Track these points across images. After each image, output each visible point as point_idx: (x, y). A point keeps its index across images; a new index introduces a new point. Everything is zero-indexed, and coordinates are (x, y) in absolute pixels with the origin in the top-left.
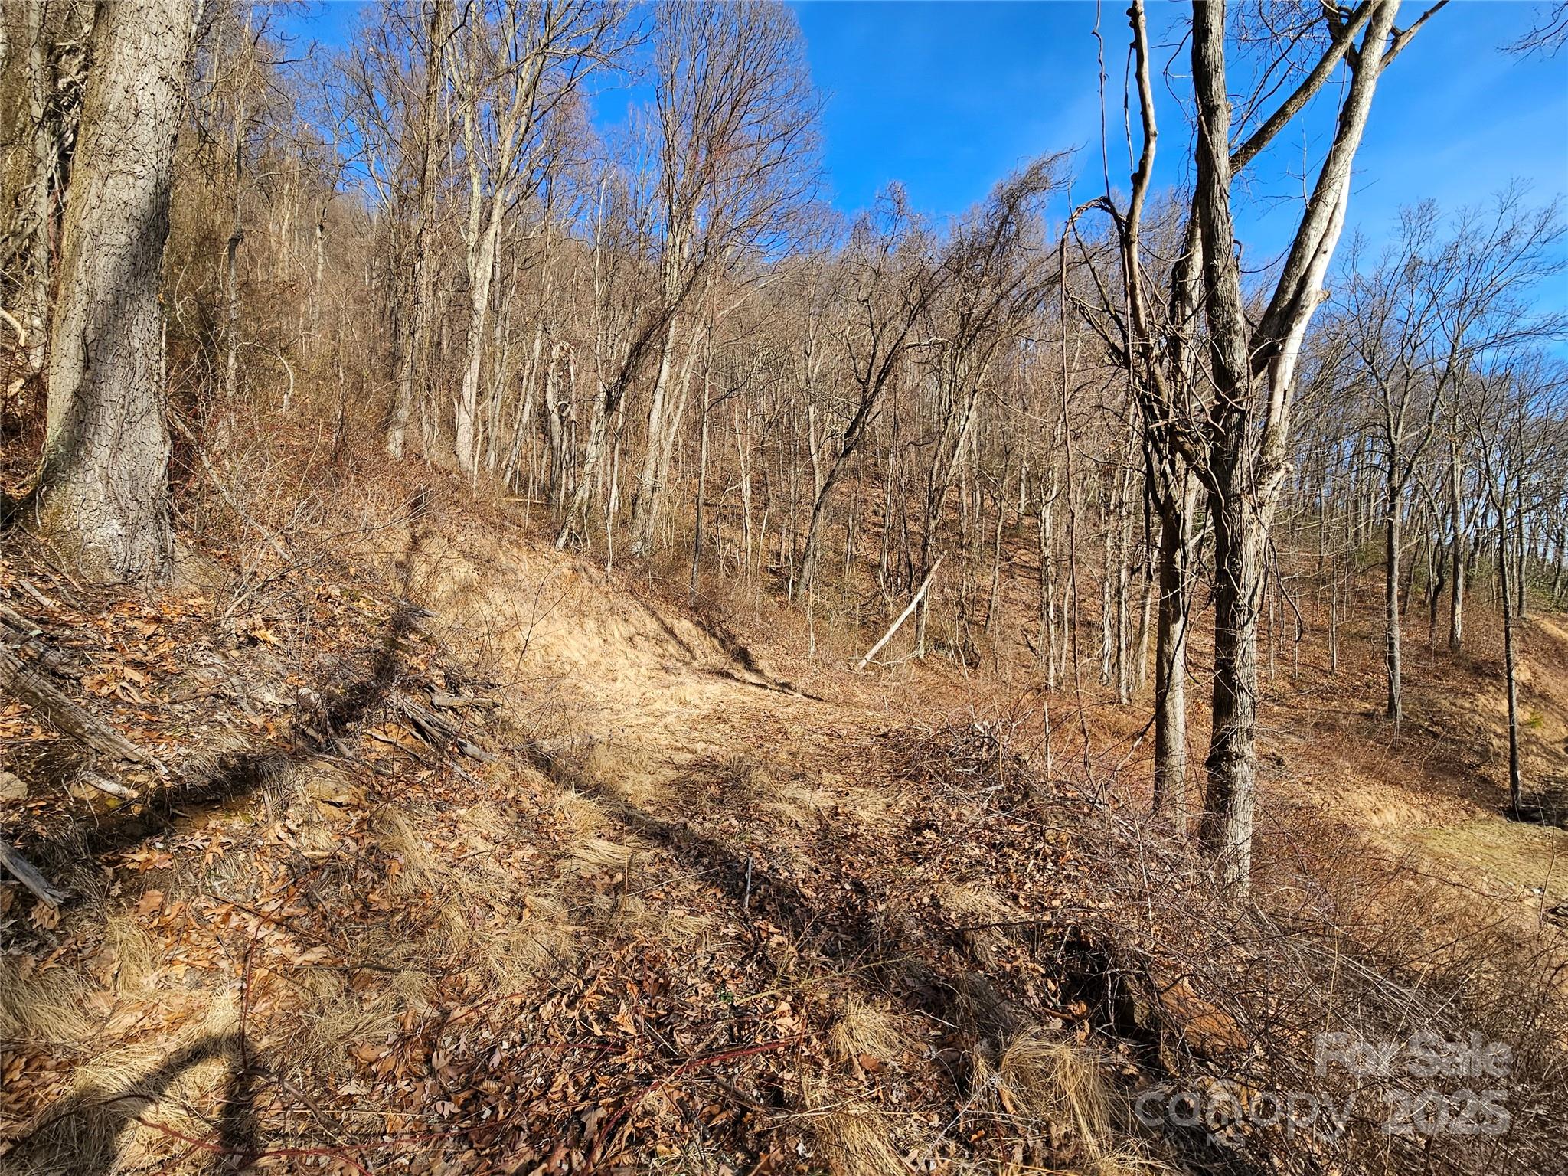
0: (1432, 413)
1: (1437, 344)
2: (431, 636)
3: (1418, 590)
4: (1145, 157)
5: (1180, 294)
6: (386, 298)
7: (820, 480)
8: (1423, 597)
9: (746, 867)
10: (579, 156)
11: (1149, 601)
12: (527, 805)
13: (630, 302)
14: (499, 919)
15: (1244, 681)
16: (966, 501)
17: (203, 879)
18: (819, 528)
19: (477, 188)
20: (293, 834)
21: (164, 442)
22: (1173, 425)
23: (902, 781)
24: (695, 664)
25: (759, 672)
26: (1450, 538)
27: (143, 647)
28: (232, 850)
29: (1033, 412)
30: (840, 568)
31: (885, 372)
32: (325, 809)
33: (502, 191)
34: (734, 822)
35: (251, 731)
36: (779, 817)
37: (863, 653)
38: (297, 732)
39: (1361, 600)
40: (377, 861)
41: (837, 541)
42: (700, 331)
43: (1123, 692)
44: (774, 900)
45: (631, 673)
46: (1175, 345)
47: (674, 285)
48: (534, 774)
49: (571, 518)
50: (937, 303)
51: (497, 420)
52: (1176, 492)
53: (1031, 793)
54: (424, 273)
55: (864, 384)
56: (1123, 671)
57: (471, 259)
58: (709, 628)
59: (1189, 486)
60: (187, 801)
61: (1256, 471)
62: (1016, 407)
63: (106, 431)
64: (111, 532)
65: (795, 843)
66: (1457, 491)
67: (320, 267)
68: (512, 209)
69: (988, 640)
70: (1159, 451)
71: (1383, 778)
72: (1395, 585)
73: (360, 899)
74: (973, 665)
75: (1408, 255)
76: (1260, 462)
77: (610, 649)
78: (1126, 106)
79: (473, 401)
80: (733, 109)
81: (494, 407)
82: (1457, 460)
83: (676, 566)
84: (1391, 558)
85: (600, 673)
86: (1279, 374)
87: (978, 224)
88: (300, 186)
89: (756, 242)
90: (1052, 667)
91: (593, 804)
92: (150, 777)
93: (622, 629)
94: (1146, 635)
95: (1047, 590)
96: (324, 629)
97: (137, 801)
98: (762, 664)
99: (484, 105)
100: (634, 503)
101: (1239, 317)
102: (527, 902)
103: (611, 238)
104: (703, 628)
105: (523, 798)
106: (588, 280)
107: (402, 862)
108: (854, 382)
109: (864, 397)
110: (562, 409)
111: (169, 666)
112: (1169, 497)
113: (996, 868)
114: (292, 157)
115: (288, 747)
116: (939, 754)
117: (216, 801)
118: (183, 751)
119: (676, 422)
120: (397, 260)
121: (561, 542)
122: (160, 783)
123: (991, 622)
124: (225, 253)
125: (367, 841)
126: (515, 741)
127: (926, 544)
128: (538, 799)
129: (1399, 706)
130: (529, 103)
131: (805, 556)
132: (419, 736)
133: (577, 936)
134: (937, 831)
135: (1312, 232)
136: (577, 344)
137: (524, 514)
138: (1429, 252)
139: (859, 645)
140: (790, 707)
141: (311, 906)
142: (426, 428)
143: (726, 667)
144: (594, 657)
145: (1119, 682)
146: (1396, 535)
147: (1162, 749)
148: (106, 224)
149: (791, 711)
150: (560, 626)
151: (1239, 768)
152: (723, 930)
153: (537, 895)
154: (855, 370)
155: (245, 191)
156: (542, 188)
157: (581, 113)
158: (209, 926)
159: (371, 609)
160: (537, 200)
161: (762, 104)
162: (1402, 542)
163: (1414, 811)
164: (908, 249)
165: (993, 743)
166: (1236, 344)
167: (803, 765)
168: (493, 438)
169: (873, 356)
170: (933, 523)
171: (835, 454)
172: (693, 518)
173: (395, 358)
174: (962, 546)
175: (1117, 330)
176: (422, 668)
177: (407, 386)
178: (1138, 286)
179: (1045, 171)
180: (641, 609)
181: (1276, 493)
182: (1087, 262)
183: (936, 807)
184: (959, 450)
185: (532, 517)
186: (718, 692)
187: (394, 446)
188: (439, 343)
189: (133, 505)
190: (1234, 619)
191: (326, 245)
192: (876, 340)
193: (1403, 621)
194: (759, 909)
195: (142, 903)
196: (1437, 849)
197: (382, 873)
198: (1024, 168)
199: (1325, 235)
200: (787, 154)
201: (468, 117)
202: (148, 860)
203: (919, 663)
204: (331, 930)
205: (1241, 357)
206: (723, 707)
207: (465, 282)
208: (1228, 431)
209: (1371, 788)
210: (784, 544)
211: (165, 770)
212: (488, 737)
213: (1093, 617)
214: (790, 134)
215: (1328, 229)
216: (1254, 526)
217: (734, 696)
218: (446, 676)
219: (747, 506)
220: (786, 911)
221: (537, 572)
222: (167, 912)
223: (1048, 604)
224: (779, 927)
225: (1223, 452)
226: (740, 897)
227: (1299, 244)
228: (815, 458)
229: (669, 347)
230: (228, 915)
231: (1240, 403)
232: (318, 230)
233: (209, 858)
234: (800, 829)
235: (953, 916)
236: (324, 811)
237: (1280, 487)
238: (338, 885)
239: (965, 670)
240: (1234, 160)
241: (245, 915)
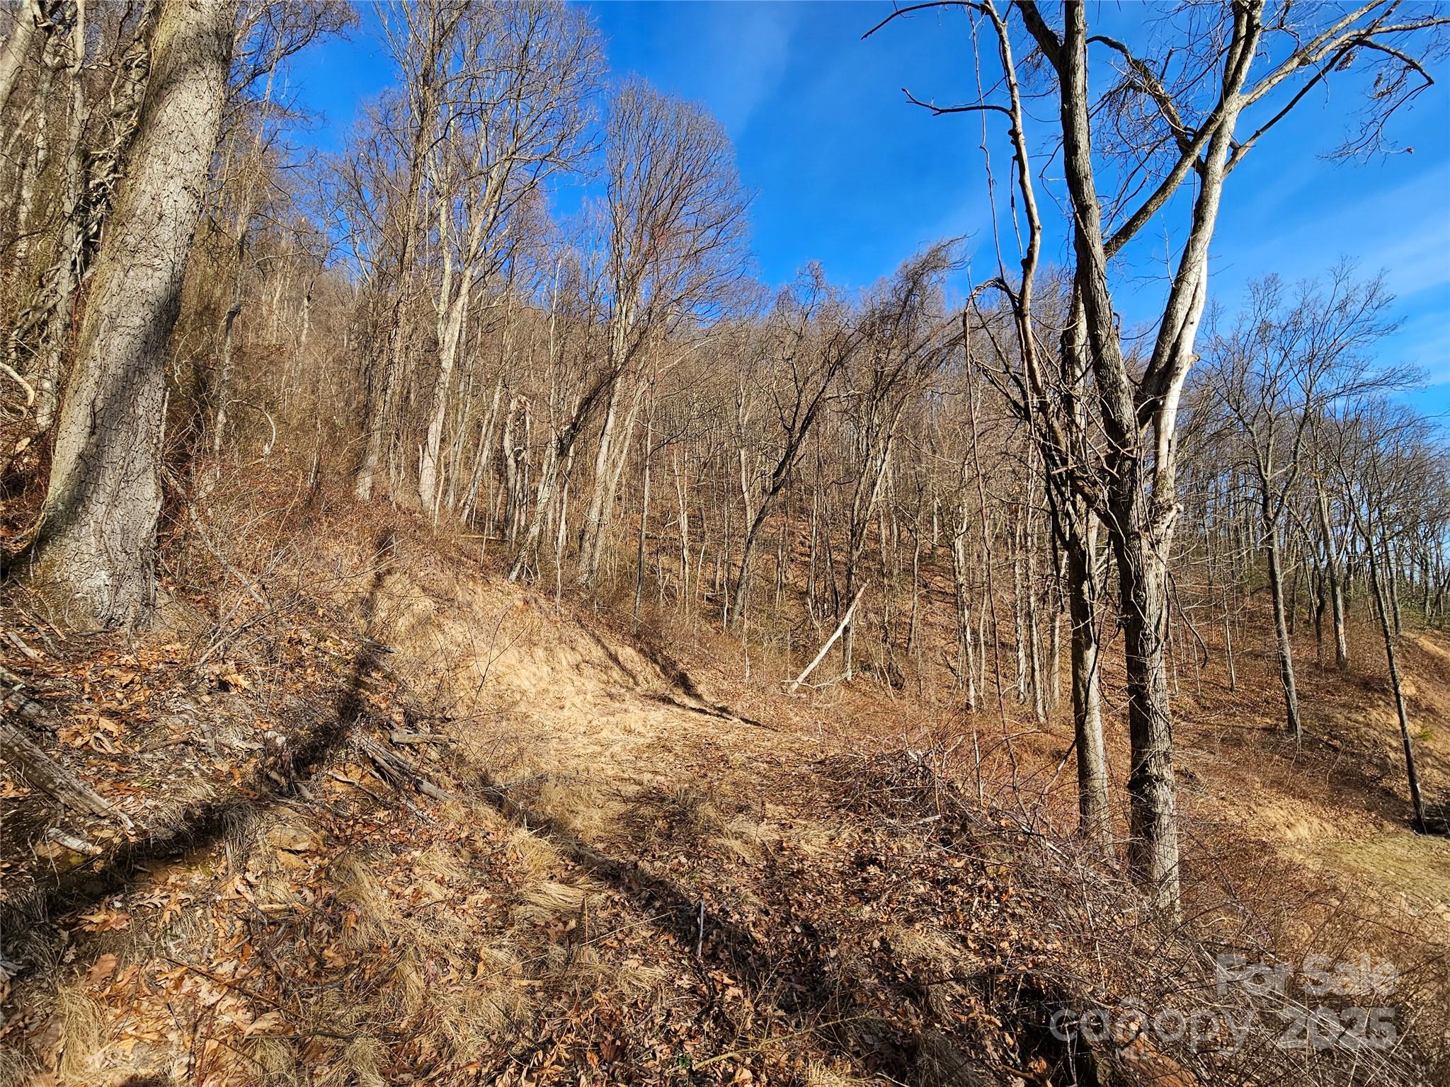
0: (1295, 453)
1: (1293, 394)
2: (392, 673)
3: (1301, 610)
4: (1032, 246)
5: (1069, 358)
6: (362, 357)
7: (751, 516)
8: (1307, 617)
9: (698, 910)
10: (539, 240)
11: (1057, 624)
12: (480, 844)
13: (580, 359)
14: (453, 975)
15: (1157, 705)
16: (884, 533)
17: (159, 939)
18: (751, 559)
19: (448, 268)
20: (251, 886)
21: (157, 498)
22: (1073, 471)
23: (842, 811)
24: (638, 689)
25: (698, 697)
26: (1325, 563)
27: (119, 696)
28: (189, 907)
29: (942, 454)
30: (771, 598)
31: (808, 420)
32: (284, 857)
33: (471, 268)
34: (684, 860)
35: (216, 778)
36: (726, 852)
37: (795, 676)
38: (261, 777)
39: (1251, 619)
40: (333, 913)
41: (767, 570)
42: (643, 385)
43: (1040, 711)
44: (726, 947)
45: (577, 700)
46: (1068, 401)
47: (620, 348)
48: (487, 811)
49: (523, 553)
50: (852, 361)
51: (457, 463)
52: (1079, 530)
53: (969, 825)
54: (399, 338)
55: (790, 430)
56: (1039, 691)
57: (441, 326)
58: (651, 655)
59: (1091, 524)
60: (149, 856)
61: (1150, 511)
62: (925, 449)
63: (104, 490)
64: (99, 582)
65: (744, 881)
66: (1326, 521)
67: (305, 332)
68: (477, 283)
69: (910, 662)
70: (1062, 494)
71: (1292, 792)
72: (1281, 607)
73: (315, 955)
74: (898, 686)
75: (1260, 319)
76: (1153, 503)
77: (558, 677)
78: (1013, 206)
79: (437, 447)
80: (673, 203)
81: (455, 452)
82: (1323, 494)
83: (620, 595)
84: (1275, 583)
85: (548, 701)
86: (1163, 426)
87: (888, 297)
88: (292, 264)
89: (694, 311)
90: (972, 688)
91: (544, 842)
92: (116, 832)
93: (568, 655)
94: (1057, 656)
95: (963, 615)
96: (292, 670)
97: (100, 857)
98: (701, 689)
99: (458, 199)
100: (581, 538)
101: (1124, 378)
102: (483, 955)
103: (565, 307)
104: (645, 655)
105: (476, 837)
106: (543, 342)
107: (359, 913)
108: (780, 428)
109: (790, 442)
110: (518, 454)
111: (143, 714)
112: (1074, 535)
113: (942, 907)
114: (287, 241)
115: (252, 793)
116: (877, 782)
117: (179, 855)
118: (150, 803)
119: (621, 464)
120: (375, 326)
121: (514, 575)
122: (125, 839)
123: (912, 645)
124: (223, 323)
125: (324, 891)
126: (469, 777)
127: (850, 573)
128: (491, 837)
129: (1298, 722)
130: (497, 197)
131: (739, 585)
132: (377, 775)
133: (531, 992)
134: (881, 866)
135: (1179, 306)
136: (533, 397)
137: (480, 550)
138: (1277, 316)
139: (791, 668)
140: (729, 734)
141: (265, 964)
142: (393, 472)
143: (667, 692)
144: (543, 685)
145: (1035, 701)
146: (1277, 561)
147: (1084, 773)
148: (124, 309)
149: (731, 738)
150: (511, 657)
151: (1160, 791)
152: (678, 982)
153: (492, 947)
154: (782, 418)
155: (246, 272)
156: (506, 266)
157: (541, 206)
158: (160, 992)
159: (339, 647)
160: (501, 276)
161: (697, 198)
162: (1283, 568)
163: (1325, 825)
164: (825, 317)
165: (927, 772)
166: (1123, 400)
167: (746, 796)
168: (453, 480)
169: (798, 406)
170: (856, 554)
171: (764, 490)
172: (635, 549)
173: (367, 410)
174: (883, 575)
175: (1017, 390)
176: (383, 706)
177: (377, 435)
178: (1033, 352)
179: (943, 253)
180: (587, 637)
181: (1170, 531)
182: (984, 326)
183: (878, 839)
184: (877, 488)
185: (488, 552)
186: (661, 719)
187: (363, 490)
188: (408, 397)
189: (122, 556)
190: (1142, 647)
191: (312, 312)
192: (800, 392)
193: (1293, 640)
194: (712, 957)
195: (95, 969)
196: (1352, 863)
197: (337, 925)
198: (924, 251)
199: (1190, 309)
200: (721, 239)
201: (443, 210)
202: (105, 921)
203: (847, 685)
204: (284, 992)
205: (1128, 412)
206: (666, 734)
207: (434, 344)
208: (1122, 476)
209: (1282, 803)
210: (719, 573)
211: (131, 824)
212: (443, 773)
213: (1006, 639)
214: (724, 224)
215: (1192, 304)
216: (1153, 562)
217: (676, 723)
218: (405, 714)
219: (685, 540)
220: (741, 959)
221: (491, 603)
222: (119, 978)
223: (965, 627)
224: (734, 978)
225: (1120, 495)
226: (693, 943)
227: (1169, 317)
228: (746, 495)
229: (614, 400)
230: (181, 979)
231: (1131, 452)
232: (306, 300)
233: (167, 916)
234: (748, 866)
235: (904, 962)
236: (282, 860)
237: (1173, 525)
238: (293, 940)
239: (891, 690)
240: (1107, 248)
241: (198, 978)
